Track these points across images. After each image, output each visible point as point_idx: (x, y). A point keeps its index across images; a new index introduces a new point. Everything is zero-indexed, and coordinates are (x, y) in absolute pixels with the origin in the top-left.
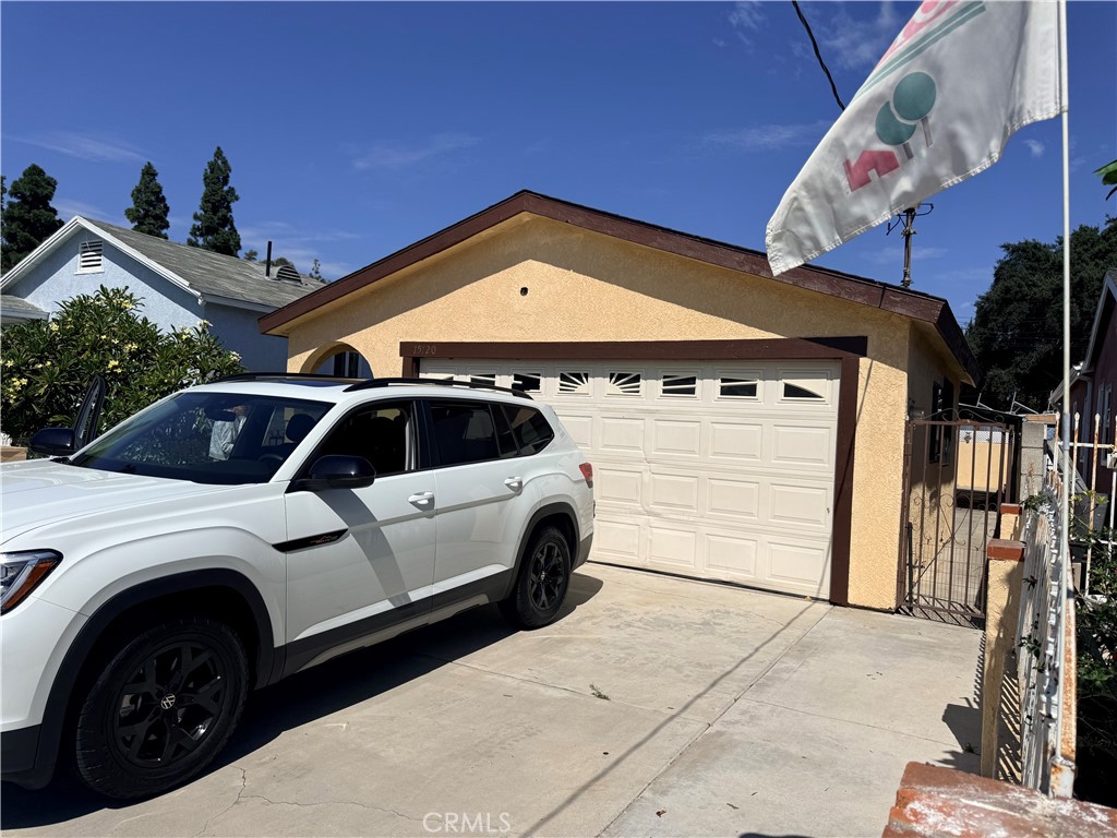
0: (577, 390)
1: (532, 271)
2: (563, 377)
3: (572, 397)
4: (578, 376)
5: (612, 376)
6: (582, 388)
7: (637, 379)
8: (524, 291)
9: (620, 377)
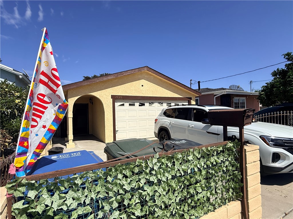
0: (152, 106)
1: (143, 82)
2: (149, 103)
3: (152, 107)
4: (152, 103)
5: (158, 103)
6: (153, 105)
7: (162, 103)
8: (142, 86)
9: (160, 103)
